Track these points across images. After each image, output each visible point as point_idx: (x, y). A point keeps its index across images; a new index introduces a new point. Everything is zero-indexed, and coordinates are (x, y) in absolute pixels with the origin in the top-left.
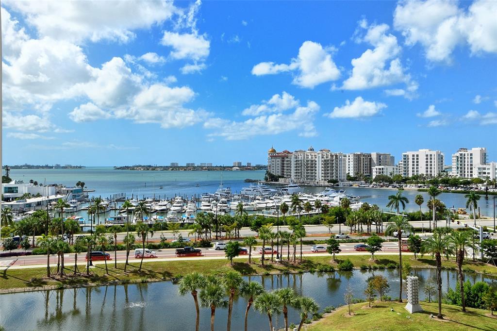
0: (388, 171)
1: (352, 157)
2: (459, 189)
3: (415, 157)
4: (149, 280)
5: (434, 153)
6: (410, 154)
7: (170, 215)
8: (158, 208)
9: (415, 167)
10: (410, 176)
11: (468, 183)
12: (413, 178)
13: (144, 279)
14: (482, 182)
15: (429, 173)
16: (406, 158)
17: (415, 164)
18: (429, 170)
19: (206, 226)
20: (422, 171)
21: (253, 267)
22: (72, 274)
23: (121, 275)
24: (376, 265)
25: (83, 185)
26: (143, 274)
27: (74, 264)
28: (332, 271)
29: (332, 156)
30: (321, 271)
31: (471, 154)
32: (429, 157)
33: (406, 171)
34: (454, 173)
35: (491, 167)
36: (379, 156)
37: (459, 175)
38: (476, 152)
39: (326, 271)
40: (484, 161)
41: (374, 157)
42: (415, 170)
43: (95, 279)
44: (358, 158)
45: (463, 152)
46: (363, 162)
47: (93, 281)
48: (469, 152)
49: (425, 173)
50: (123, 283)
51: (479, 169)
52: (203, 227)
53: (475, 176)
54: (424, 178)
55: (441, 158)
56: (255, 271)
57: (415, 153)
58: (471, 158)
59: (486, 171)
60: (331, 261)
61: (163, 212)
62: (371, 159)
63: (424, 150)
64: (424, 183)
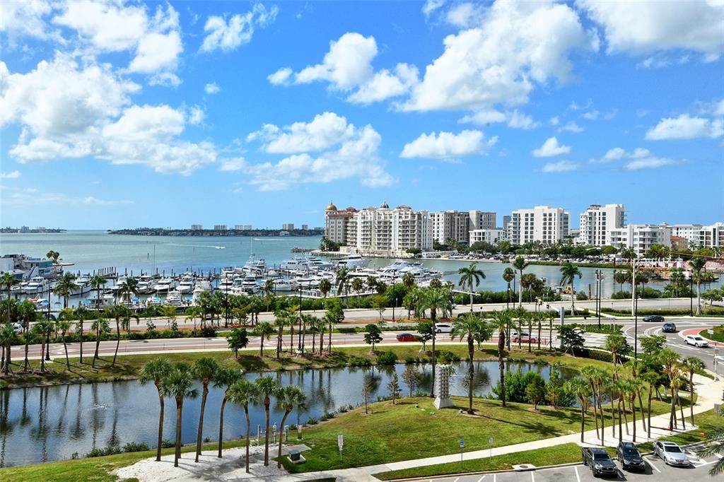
0: (492, 237)
1: (442, 217)
2: (584, 262)
3: (529, 217)
4: (125, 377)
5: (554, 211)
6: (522, 212)
7: (170, 297)
8: (157, 287)
9: (529, 230)
10: (522, 243)
11: (598, 253)
12: (526, 246)
13: (118, 376)
14: (615, 251)
15: (547, 239)
16: (517, 217)
17: (529, 226)
18: (547, 235)
19: (213, 311)
20: (538, 236)
21: (266, 360)
22: (20, 370)
23: (88, 372)
24: (427, 358)
25: (56, 255)
26: (118, 370)
27: (24, 358)
28: (367, 365)
29: (413, 215)
30: (353, 366)
31: (604, 214)
32: (548, 217)
33: (517, 237)
34: (582, 240)
35: (627, 230)
36: (480, 215)
37: (587, 243)
38: (610, 210)
39: (360, 366)
40: (621, 222)
41: (473, 217)
42: (529, 235)
43: (51, 376)
44: (450, 218)
45: (594, 211)
46: (458, 224)
47: (49, 379)
48: (602, 210)
49: (542, 240)
50: (90, 382)
51: (613, 233)
52: (207, 311)
53: (608, 244)
54: (541, 247)
55: (564, 219)
56: (267, 366)
57: (529, 212)
58: (604, 219)
59: (622, 237)
60: (370, 353)
61: (164, 293)
62: (468, 219)
63: (542, 207)
64: (539, 253)
